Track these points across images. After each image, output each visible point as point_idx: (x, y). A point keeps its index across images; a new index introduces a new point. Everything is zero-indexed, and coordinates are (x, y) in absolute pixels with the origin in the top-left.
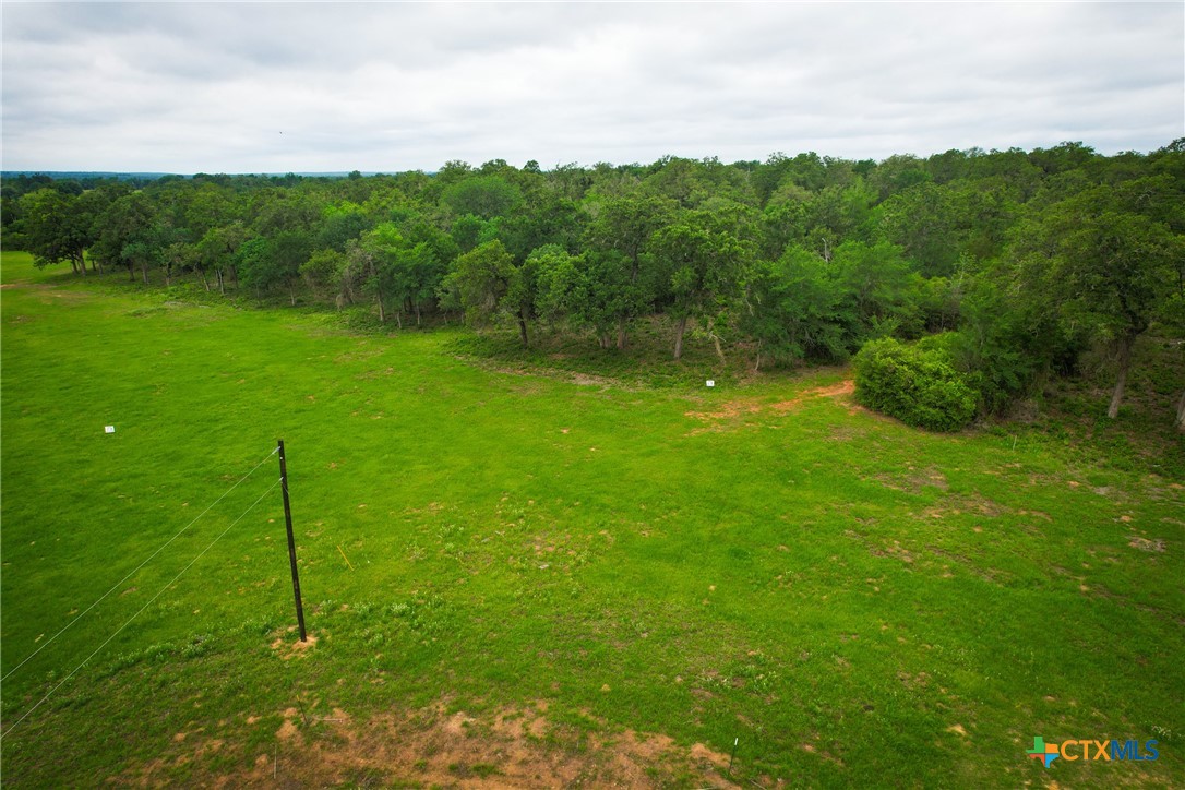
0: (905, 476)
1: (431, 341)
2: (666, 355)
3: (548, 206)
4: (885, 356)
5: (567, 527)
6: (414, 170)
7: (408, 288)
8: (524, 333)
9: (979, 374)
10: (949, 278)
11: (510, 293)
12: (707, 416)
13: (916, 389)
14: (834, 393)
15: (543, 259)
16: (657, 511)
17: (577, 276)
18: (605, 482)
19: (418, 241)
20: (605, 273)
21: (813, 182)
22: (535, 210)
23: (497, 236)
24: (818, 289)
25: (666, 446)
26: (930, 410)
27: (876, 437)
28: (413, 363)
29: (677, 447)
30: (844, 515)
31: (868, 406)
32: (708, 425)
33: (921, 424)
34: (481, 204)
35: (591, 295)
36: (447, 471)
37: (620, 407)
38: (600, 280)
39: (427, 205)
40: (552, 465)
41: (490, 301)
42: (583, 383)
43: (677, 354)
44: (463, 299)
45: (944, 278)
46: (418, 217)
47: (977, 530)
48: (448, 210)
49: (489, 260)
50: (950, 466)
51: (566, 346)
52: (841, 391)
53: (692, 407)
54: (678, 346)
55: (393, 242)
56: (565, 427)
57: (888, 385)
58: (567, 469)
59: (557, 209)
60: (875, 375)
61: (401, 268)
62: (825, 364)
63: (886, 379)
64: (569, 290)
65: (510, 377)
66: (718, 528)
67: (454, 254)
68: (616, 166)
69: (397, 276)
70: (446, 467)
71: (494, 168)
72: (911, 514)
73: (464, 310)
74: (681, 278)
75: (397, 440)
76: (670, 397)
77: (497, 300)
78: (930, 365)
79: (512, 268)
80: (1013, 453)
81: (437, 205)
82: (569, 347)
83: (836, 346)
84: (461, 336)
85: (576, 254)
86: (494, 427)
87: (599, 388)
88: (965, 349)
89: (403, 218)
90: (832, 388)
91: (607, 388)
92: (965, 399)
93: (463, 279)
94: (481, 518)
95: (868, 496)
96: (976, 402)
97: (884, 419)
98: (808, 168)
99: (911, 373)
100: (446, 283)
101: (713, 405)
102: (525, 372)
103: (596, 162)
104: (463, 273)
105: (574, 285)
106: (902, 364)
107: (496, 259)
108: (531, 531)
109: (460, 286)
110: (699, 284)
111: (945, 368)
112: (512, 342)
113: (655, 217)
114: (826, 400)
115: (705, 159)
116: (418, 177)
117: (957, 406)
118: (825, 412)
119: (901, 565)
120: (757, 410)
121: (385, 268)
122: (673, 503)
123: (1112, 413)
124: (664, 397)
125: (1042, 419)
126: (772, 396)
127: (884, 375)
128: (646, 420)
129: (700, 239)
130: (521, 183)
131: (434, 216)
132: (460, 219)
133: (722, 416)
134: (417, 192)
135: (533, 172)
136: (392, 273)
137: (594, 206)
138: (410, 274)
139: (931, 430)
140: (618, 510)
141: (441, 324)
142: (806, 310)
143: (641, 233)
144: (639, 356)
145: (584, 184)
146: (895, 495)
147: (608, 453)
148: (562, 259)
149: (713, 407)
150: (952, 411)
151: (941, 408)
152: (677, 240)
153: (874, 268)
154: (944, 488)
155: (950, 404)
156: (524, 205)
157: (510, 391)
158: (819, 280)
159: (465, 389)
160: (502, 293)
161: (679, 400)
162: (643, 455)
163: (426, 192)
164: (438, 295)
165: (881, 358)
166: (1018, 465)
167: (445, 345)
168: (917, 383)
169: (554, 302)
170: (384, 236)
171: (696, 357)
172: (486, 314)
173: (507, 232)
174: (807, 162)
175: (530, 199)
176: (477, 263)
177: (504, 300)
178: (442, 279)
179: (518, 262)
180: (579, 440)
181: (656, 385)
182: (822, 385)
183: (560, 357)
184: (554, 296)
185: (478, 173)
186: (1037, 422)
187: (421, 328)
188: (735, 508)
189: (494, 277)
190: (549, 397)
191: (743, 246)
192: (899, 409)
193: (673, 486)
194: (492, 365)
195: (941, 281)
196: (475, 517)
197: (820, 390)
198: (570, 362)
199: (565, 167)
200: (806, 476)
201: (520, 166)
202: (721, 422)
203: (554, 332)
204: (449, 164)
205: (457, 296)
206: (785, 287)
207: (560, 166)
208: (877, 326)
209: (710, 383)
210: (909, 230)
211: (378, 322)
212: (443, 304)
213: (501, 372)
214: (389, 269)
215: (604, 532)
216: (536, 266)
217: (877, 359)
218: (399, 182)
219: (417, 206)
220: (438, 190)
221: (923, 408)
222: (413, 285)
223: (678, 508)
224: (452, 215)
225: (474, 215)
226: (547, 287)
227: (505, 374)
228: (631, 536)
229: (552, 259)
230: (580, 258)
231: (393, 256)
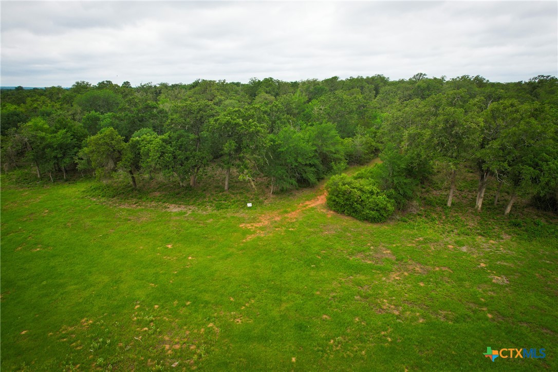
0: (371, 253)
1: (74, 189)
2: (220, 188)
3: (140, 106)
4: (344, 184)
5: (185, 325)
6: (56, 86)
7: (56, 157)
8: (134, 181)
9: (392, 191)
10: (353, 138)
11: (124, 160)
12: (252, 226)
13: (362, 201)
14: (316, 204)
15: (142, 137)
16: (241, 301)
17: (165, 147)
18: (203, 283)
19: (60, 129)
20: (181, 145)
21: (274, 92)
22: (133, 109)
23: (112, 124)
24: (302, 149)
25: (234, 250)
26: (371, 212)
27: (346, 229)
28: (62, 206)
29: (242, 250)
30: (350, 285)
31: (337, 211)
32: (254, 232)
33: (367, 219)
34: (99, 106)
35: (175, 158)
36: (92, 288)
37: (201, 225)
38: (179, 149)
39: (65, 106)
40: (165, 274)
41: (111, 165)
42: (175, 210)
43: (226, 188)
44: (93, 164)
45: (351, 138)
46: (59, 113)
47: (422, 284)
48: (79, 109)
49: (108, 141)
50: (391, 243)
51: (160, 187)
52: (318, 203)
53: (242, 221)
54: (226, 183)
55: (42, 130)
56: (169, 243)
57: (347, 200)
58: (176, 275)
59: (146, 108)
60: (340, 195)
61: (49, 146)
62: (305, 187)
63: (346, 197)
64: (161, 156)
65: (128, 210)
66: (282, 308)
67: (85, 136)
68: (170, 85)
69: (48, 151)
70: (92, 285)
71: (105, 85)
72: (384, 279)
73: (94, 170)
74: (228, 146)
75: (53, 267)
76: (228, 215)
77: (115, 164)
78: (368, 188)
79: (123, 144)
80: (415, 231)
81: (72, 106)
82: (161, 187)
83: (312, 178)
84: (93, 184)
85: (163, 134)
86: (123, 248)
87: (185, 213)
88: (383, 178)
89: (49, 114)
90: (313, 201)
91: (189, 212)
92: (389, 205)
93: (92, 152)
94: (122, 327)
95: (358, 269)
96: (394, 206)
97: (346, 218)
98: (270, 85)
99: (359, 193)
100: (80, 154)
101: (254, 219)
102: (138, 206)
103: (160, 83)
104: (91, 148)
105: (163, 153)
106: (354, 188)
107: (113, 140)
108: (160, 333)
109: (91, 155)
110: (238, 149)
111: (375, 189)
112: (127, 186)
113: (210, 112)
114: (313, 209)
115: (219, 81)
116: (59, 90)
117: (385, 209)
118: (316, 217)
119: (395, 318)
120: (279, 219)
121: (38, 146)
122: (250, 293)
123: (449, 204)
124: (224, 216)
125: (421, 210)
126: (284, 209)
127: (344, 194)
128: (218, 233)
129: (237, 125)
130: (122, 93)
131: (70, 113)
132: (87, 114)
133: (261, 225)
134: (58, 98)
135: (127, 87)
136: (43, 149)
137: (166, 104)
138: (56, 149)
139: (371, 222)
140: (217, 304)
141: (80, 177)
142: (296, 161)
143: (200, 121)
144: (204, 190)
145: (156, 93)
146: (371, 267)
147: (200, 259)
148: (154, 137)
149: (254, 220)
150: (383, 212)
151: (377, 210)
152: (224, 125)
153: (325, 136)
154: (393, 258)
155: (381, 208)
156: (127, 106)
157: (130, 220)
158: (303, 145)
159: (100, 222)
160: (118, 159)
161: (233, 217)
162: (222, 258)
163: (65, 98)
164: (76, 161)
165: (342, 185)
166: (421, 238)
167: (84, 191)
168: (363, 198)
169: (153, 164)
170: (36, 126)
171: (237, 187)
172: (109, 173)
173: (117, 121)
174: (268, 82)
175: (130, 102)
176: (100, 142)
177: (120, 164)
178: (78, 151)
179: (126, 141)
180: (180, 252)
181: (219, 208)
182: (308, 200)
183: (158, 194)
184: (152, 160)
185: (95, 88)
186: (420, 213)
187: (66, 181)
188: (288, 290)
189: (112, 150)
190: (155, 222)
191: (261, 127)
192: (354, 212)
193: (247, 279)
194: (115, 203)
195: (350, 139)
196: (117, 326)
197: (307, 203)
198: (164, 197)
199: (144, 85)
200: (320, 261)
201: (120, 85)
202: (261, 229)
203: (151, 178)
204: (78, 83)
205: (89, 162)
206: (285, 149)
207: (143, 84)
208: (335, 168)
209: (249, 205)
210: (331, 115)
211: (36, 179)
212: (80, 167)
213: (122, 207)
214: (41, 147)
215: (211, 325)
216: (138, 142)
217: (340, 187)
218: (47, 93)
219: (59, 107)
220: (71, 98)
221: (368, 211)
222: (59, 156)
223: (254, 297)
224: (82, 112)
225: (96, 112)
226: (147, 155)
227: (124, 208)
228: (229, 325)
229: (147, 137)
230: (165, 136)
231: (43, 138)
